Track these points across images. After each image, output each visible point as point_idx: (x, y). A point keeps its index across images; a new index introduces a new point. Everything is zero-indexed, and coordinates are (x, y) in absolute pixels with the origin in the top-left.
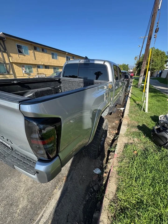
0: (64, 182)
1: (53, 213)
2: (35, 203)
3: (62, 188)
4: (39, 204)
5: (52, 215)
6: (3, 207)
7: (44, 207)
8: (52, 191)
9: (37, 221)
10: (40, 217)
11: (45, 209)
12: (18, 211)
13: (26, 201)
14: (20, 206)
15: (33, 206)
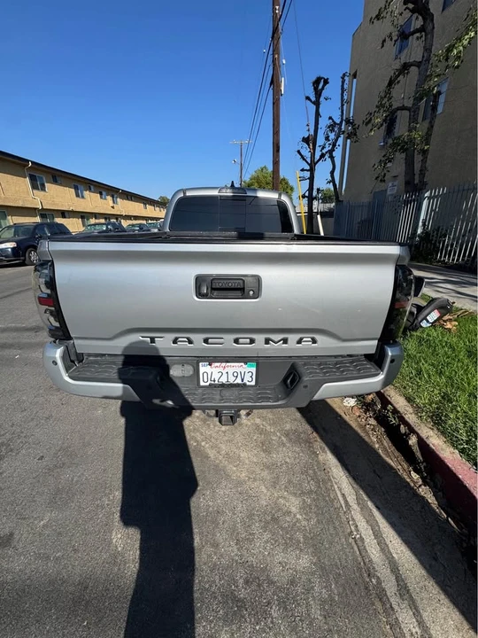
0: (319, 440)
1: (353, 482)
2: (311, 491)
3: (326, 449)
4: (319, 487)
5: (355, 486)
6: (265, 532)
7: (332, 486)
8: (318, 462)
9: (344, 506)
10: (341, 498)
11: (336, 487)
12: (298, 516)
13: (293, 499)
14: (294, 510)
15: (314, 496)
